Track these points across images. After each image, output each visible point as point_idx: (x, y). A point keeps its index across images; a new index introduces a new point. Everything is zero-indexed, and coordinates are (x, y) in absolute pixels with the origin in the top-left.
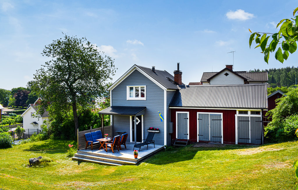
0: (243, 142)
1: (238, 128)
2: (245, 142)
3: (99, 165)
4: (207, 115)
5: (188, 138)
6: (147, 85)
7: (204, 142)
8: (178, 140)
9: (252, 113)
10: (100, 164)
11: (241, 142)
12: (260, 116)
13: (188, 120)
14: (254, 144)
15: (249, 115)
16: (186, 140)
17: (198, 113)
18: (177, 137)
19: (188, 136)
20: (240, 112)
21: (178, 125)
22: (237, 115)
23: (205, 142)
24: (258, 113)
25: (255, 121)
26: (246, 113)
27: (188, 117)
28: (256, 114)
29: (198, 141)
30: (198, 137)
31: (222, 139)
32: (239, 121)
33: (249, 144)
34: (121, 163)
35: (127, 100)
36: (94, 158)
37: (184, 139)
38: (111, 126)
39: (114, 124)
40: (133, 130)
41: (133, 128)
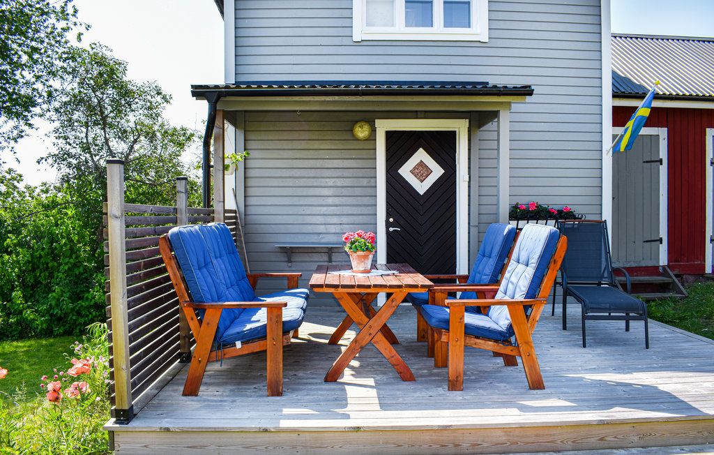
5: (663, 260)
13: (664, 170)
17: (710, 132)
19: (663, 249)
27: (663, 154)
29: (709, 269)
30: (709, 247)
35: (356, 37)
37: (643, 264)
38: (235, 212)
39: (251, 201)
40: (391, 229)
41: (391, 220)
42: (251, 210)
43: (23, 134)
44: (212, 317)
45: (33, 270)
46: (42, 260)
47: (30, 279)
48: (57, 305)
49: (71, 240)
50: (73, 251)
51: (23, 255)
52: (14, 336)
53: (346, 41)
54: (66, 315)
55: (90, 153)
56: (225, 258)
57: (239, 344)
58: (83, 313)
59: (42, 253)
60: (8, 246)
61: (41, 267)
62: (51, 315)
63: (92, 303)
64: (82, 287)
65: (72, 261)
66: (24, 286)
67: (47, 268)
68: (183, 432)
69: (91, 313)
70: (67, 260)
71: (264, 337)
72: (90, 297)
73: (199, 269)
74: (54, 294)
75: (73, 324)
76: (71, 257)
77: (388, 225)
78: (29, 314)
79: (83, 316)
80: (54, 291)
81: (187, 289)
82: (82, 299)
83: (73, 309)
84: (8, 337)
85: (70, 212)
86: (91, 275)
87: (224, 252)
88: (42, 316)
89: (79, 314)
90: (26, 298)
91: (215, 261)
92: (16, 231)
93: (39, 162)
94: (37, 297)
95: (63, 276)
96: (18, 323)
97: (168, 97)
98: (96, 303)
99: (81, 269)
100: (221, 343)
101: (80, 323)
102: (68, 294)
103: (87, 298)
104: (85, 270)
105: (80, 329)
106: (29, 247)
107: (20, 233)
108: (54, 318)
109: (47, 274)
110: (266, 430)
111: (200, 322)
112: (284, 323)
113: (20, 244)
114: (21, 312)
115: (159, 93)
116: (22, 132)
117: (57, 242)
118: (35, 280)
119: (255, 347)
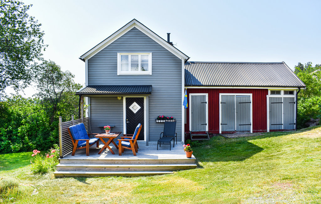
0: (275, 129)
1: (269, 112)
2: (278, 129)
3: (125, 178)
4: (232, 96)
5: (207, 130)
6: (153, 52)
7: (228, 133)
8: (193, 133)
9: (286, 92)
10: (127, 177)
11: (273, 129)
12: (294, 96)
13: (207, 105)
14: (287, 130)
15: (282, 95)
16: (204, 132)
17: (221, 94)
18: (190, 130)
19: (207, 127)
20: (273, 92)
21: (192, 113)
22: (269, 96)
23: (230, 133)
24: (291, 93)
25: (288, 103)
26: (278, 92)
27: (207, 100)
28: (289, 94)
29: (220, 132)
30: (220, 126)
31: (252, 126)
32: (271, 103)
33: (282, 130)
34: (167, 168)
35: (118, 74)
36: (105, 168)
37: (201, 131)
38: (88, 118)
39: (92, 115)
40: (127, 122)
41: (127, 120)
42: (92, 117)
43: (27, 86)
44: (77, 142)
45: (31, 130)
46: (34, 127)
47: (30, 133)
48: (39, 141)
49: (43, 121)
50: (44, 124)
51: (28, 126)
52: (25, 151)
53: (116, 75)
54: (42, 144)
55: (49, 93)
56: (81, 131)
57: (81, 147)
58: (47, 144)
59: (34, 125)
60: (23, 123)
61: (33, 129)
62: (37, 144)
63: (50, 141)
64: (46, 136)
65: (43, 128)
66: (28, 136)
67: (35, 130)
68: (71, 160)
69: (49, 144)
70: (42, 127)
71: (86, 146)
72: (49, 139)
73: (75, 133)
74: (38, 138)
75: (44, 147)
76: (43, 126)
77: (126, 121)
78: (30, 144)
79: (47, 145)
80: (38, 137)
81: (72, 137)
82: (46, 139)
83: (44, 143)
84: (23, 151)
85: (42, 111)
86: (49, 132)
87: (81, 129)
88: (34, 145)
89: (46, 144)
90: (29, 139)
91: (79, 132)
92: (25, 118)
93: (33, 96)
94: (32, 139)
95: (41, 132)
96: (27, 147)
97: (74, 76)
98: (51, 141)
99: (46, 130)
100: (78, 146)
101: (46, 147)
102: (42, 138)
103: (48, 139)
104: (47, 130)
105: (46, 149)
106: (30, 123)
107: (26, 118)
108: (38, 145)
109: (35, 131)
110: (84, 160)
111: (75, 143)
112: (89, 143)
113: (26, 122)
114: (28, 144)
115: (71, 75)
116: (26, 85)
117: (39, 122)
118: (32, 134)
119: (84, 147)
